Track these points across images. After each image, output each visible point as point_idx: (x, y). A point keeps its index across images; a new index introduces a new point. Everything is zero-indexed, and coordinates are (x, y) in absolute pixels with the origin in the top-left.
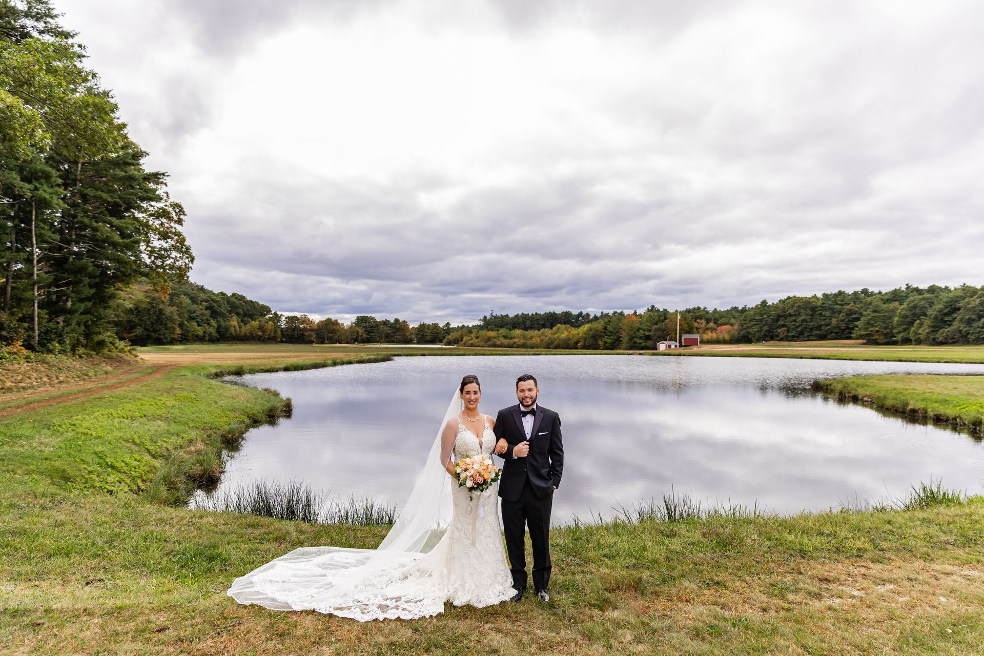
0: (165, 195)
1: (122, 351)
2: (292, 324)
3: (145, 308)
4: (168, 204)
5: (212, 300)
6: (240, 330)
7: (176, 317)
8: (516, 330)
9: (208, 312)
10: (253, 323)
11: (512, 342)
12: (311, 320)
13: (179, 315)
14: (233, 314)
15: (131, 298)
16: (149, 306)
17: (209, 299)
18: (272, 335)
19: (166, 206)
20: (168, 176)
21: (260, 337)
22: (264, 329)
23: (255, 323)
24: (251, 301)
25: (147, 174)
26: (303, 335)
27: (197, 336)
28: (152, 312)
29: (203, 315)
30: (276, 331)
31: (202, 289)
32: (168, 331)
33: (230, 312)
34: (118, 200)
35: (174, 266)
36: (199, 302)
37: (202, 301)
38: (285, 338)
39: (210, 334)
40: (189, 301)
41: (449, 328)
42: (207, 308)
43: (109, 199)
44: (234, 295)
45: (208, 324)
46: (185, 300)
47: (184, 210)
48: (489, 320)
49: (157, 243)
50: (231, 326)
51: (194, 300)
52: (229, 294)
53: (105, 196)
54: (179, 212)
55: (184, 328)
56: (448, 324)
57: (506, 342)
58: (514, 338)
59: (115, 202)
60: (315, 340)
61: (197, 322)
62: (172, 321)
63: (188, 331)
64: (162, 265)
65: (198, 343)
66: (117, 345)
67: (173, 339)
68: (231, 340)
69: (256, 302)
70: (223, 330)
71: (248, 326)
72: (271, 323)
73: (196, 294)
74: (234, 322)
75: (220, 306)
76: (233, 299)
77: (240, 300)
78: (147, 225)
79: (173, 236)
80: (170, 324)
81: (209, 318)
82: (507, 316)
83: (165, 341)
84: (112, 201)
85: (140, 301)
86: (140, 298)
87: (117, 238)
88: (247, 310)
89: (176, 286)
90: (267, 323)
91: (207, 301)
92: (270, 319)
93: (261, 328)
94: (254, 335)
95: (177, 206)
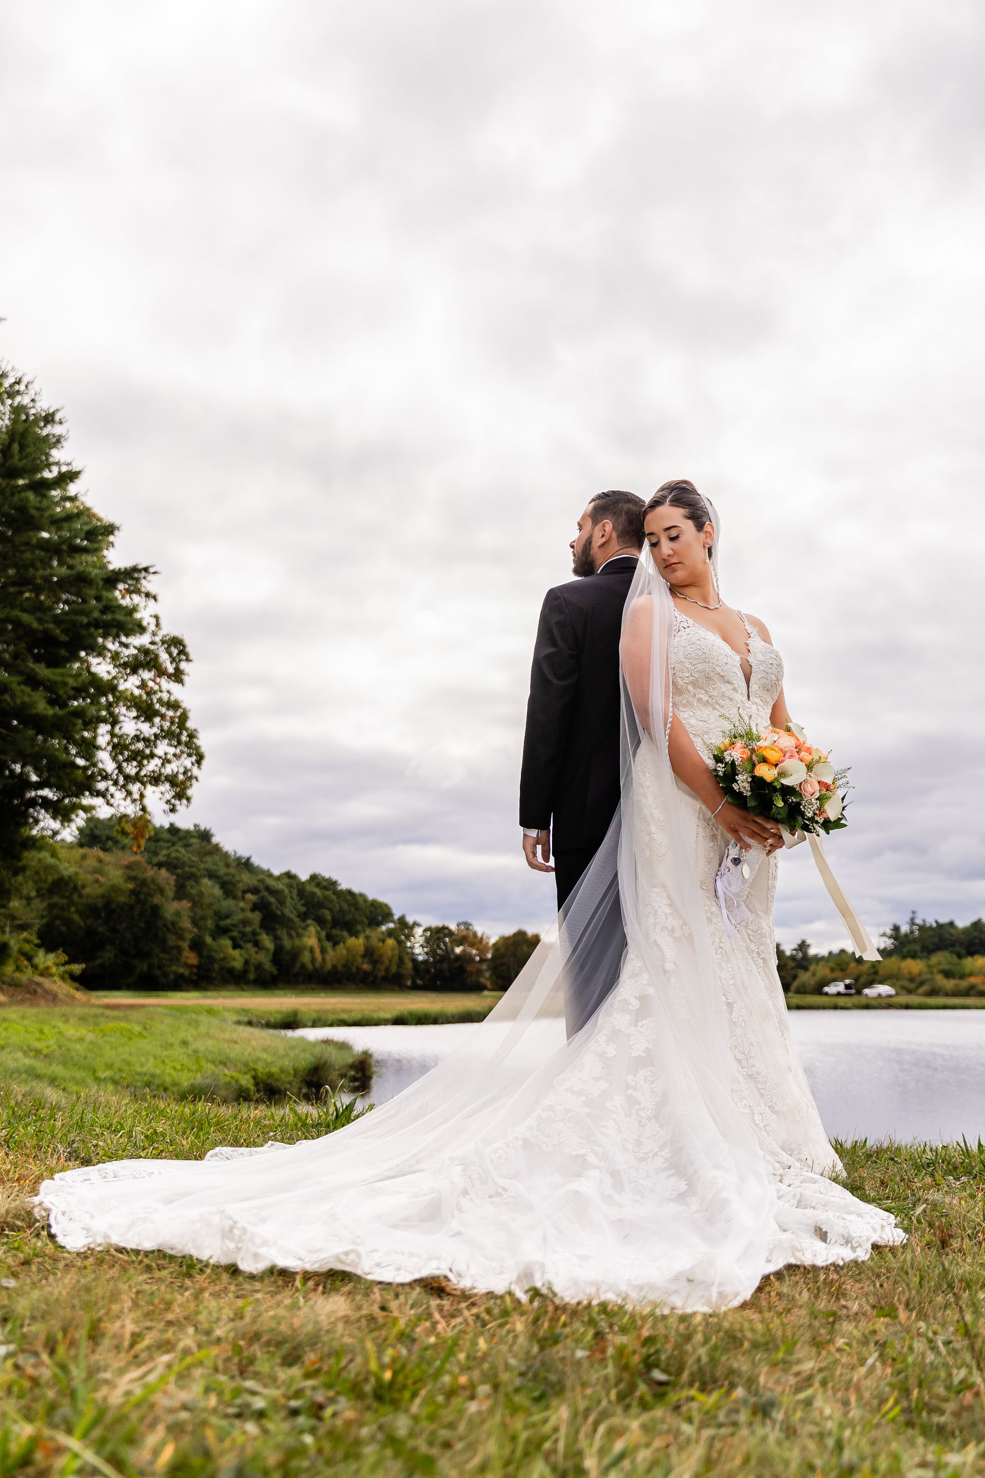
0: (153, 621)
1: (46, 973)
2: (438, 946)
3: (125, 904)
4: (157, 639)
5: (268, 889)
6: (324, 959)
7: (186, 924)
8: (977, 957)
9: (256, 917)
10: (352, 941)
11: (964, 984)
12: (479, 935)
13: (194, 922)
14: (309, 922)
15: (97, 881)
16: (133, 901)
17: (261, 886)
18: (394, 969)
19: (152, 643)
20: (154, 573)
21: (366, 974)
22: (376, 957)
23: (357, 943)
24: (350, 892)
25: (113, 571)
26: (461, 970)
27: (231, 971)
28: (136, 912)
29: (245, 922)
30: (401, 961)
31: (246, 865)
32: (167, 956)
33: (303, 917)
34: (52, 626)
35: (160, 774)
36: (240, 894)
37: (244, 892)
38: (421, 979)
39: (259, 967)
40: (217, 891)
41: (805, 956)
42: (255, 907)
43: (35, 625)
44: (314, 878)
45: (257, 944)
46: (212, 890)
47: (188, 649)
48: (906, 935)
49: (130, 725)
50: (305, 947)
51: (228, 888)
52: (304, 877)
53: (26, 618)
54: (179, 654)
55: (205, 953)
56: (803, 946)
57: (950, 984)
58: (971, 974)
59: (46, 632)
60: (488, 984)
61: (233, 939)
62: (175, 933)
63: (211, 959)
64: (137, 773)
65: (232, 987)
66: (36, 961)
67: (180, 977)
68: (304, 982)
69: (361, 895)
70: (287, 958)
71: (341, 949)
72: (391, 942)
73: (233, 876)
74: (311, 938)
75: (282, 902)
76: (312, 888)
77: (325, 888)
78: (111, 687)
79: (163, 710)
80: (172, 940)
81: (258, 930)
82: (951, 924)
83: (164, 980)
84: (41, 628)
85: (115, 889)
86: (115, 881)
87: (42, 707)
88: (341, 910)
89: (194, 858)
90: (383, 941)
91: (255, 891)
92: (390, 933)
93: (370, 953)
94: (354, 970)
95: (176, 644)
